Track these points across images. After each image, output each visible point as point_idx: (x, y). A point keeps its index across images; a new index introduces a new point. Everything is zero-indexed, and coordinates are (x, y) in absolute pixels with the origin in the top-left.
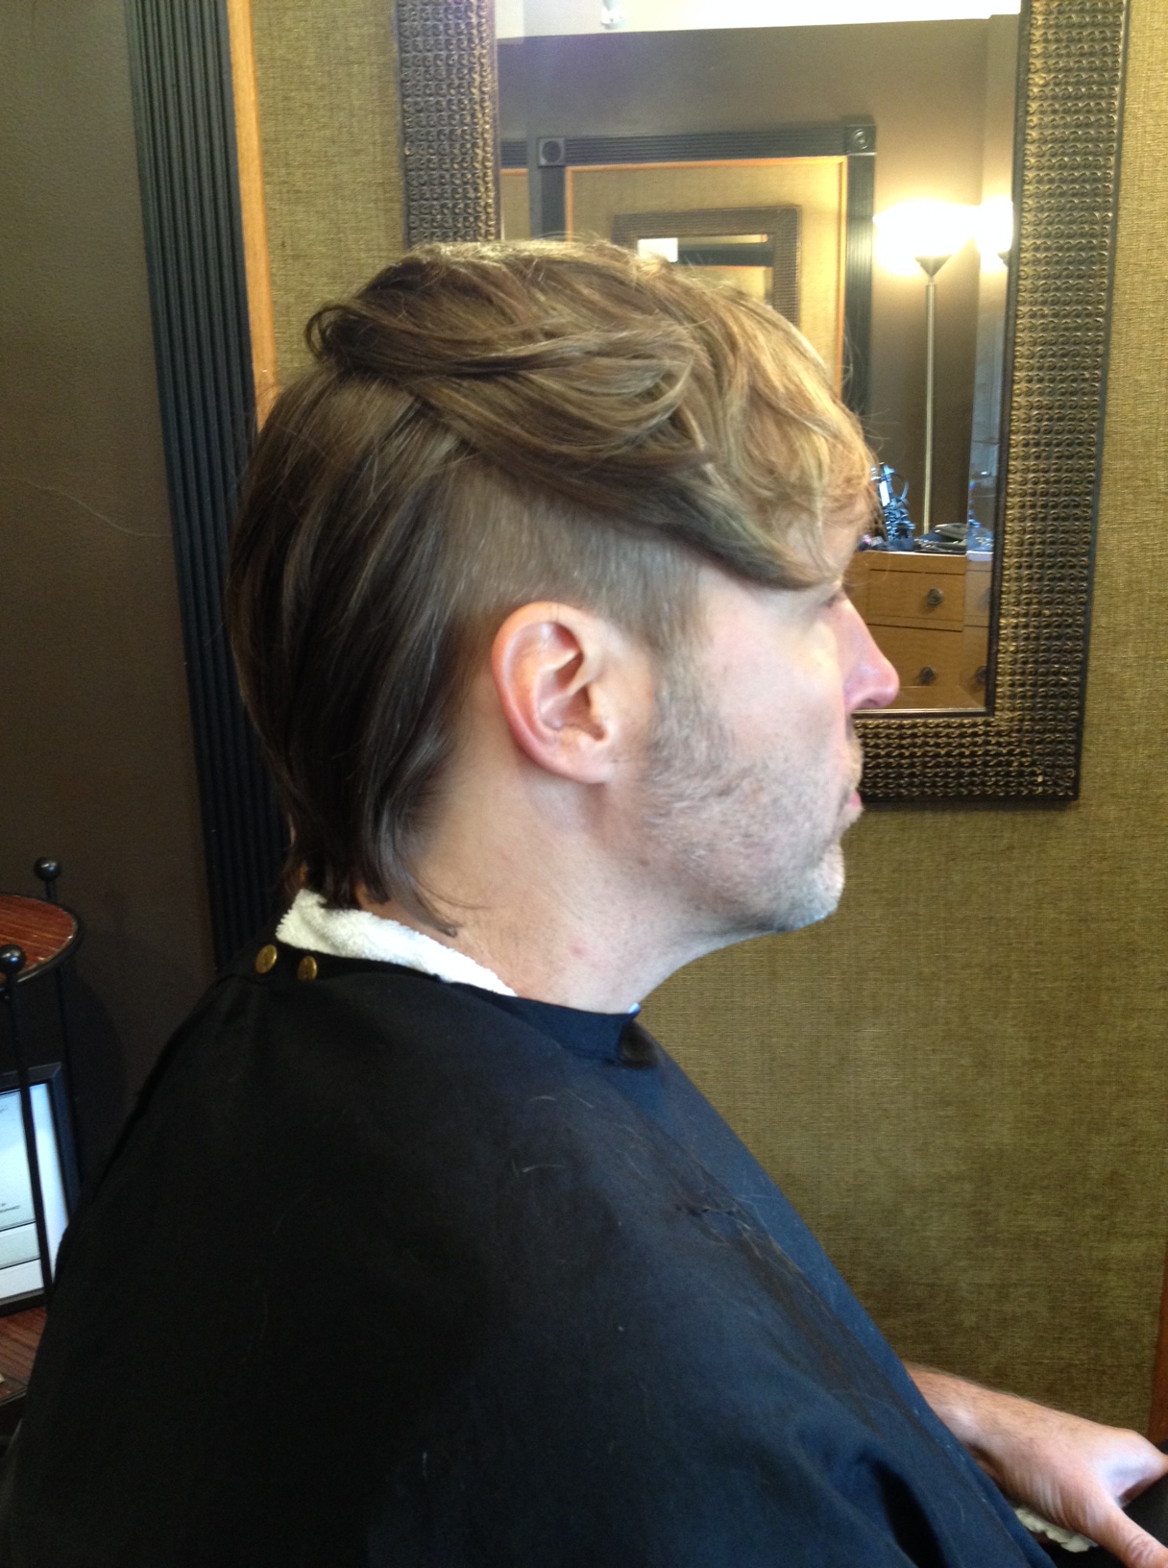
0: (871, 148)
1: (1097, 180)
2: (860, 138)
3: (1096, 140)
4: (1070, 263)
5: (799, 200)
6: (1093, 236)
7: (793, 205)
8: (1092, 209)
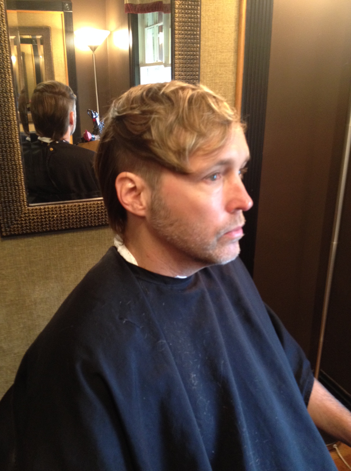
0: (71, 9)
1: (194, 35)
2: (67, 6)
3: (194, 23)
4: (188, 59)
5: (49, 25)
6: (194, 51)
7: (48, 27)
8: (193, 43)
